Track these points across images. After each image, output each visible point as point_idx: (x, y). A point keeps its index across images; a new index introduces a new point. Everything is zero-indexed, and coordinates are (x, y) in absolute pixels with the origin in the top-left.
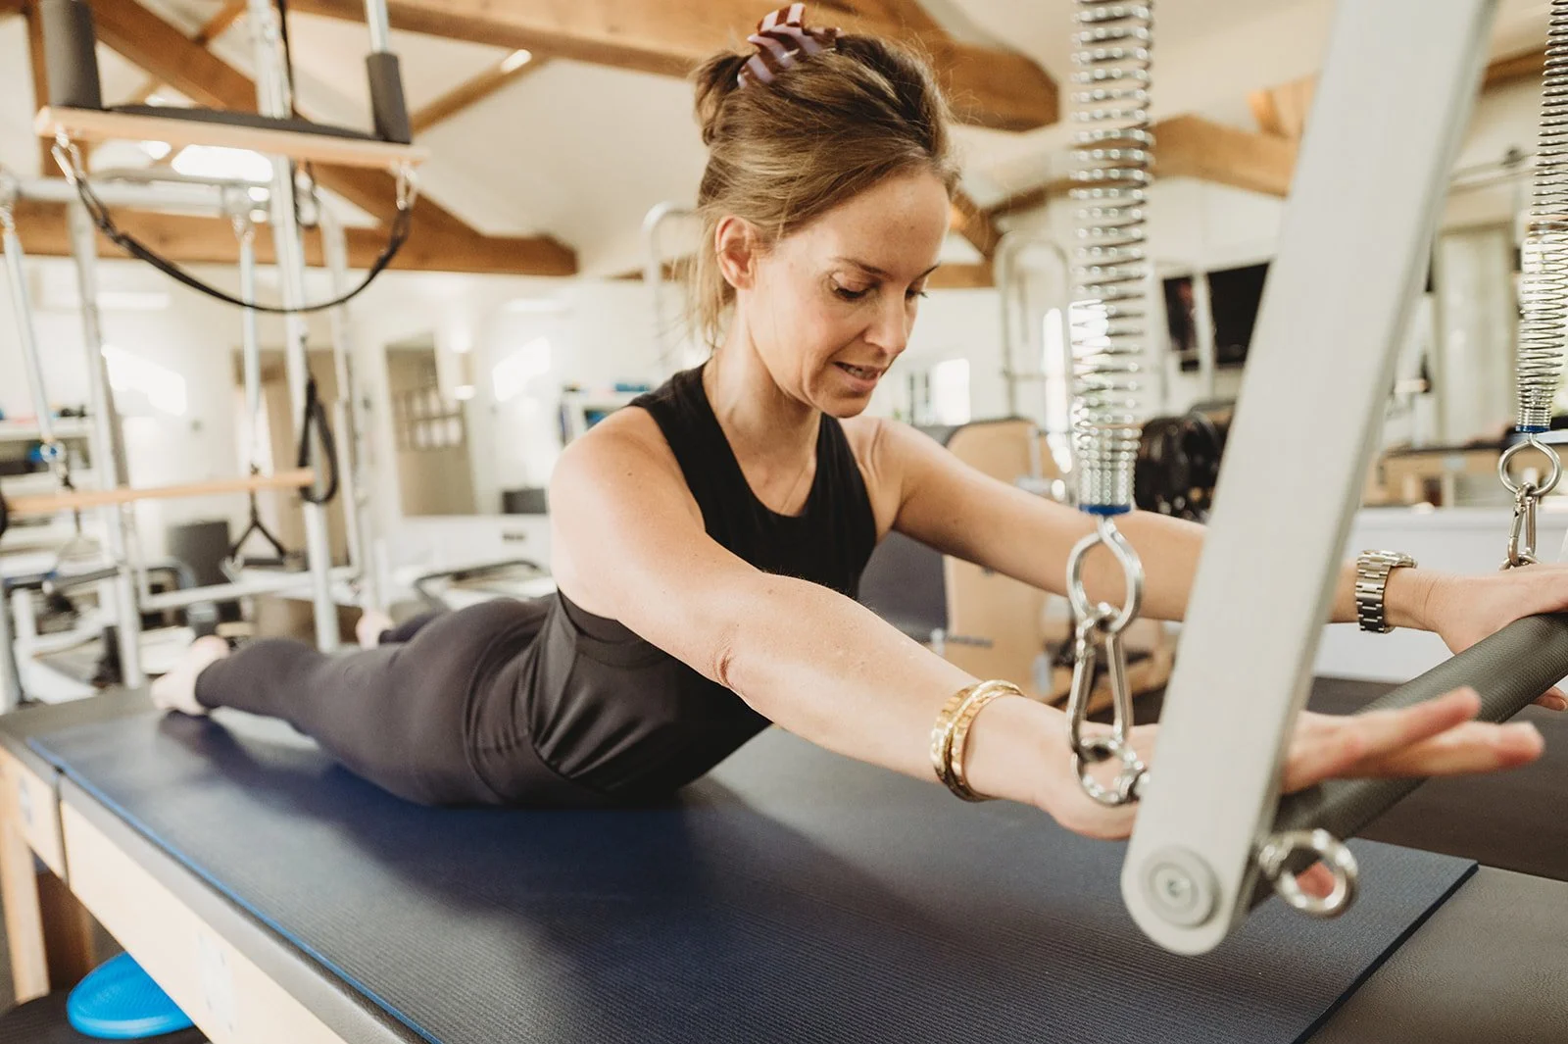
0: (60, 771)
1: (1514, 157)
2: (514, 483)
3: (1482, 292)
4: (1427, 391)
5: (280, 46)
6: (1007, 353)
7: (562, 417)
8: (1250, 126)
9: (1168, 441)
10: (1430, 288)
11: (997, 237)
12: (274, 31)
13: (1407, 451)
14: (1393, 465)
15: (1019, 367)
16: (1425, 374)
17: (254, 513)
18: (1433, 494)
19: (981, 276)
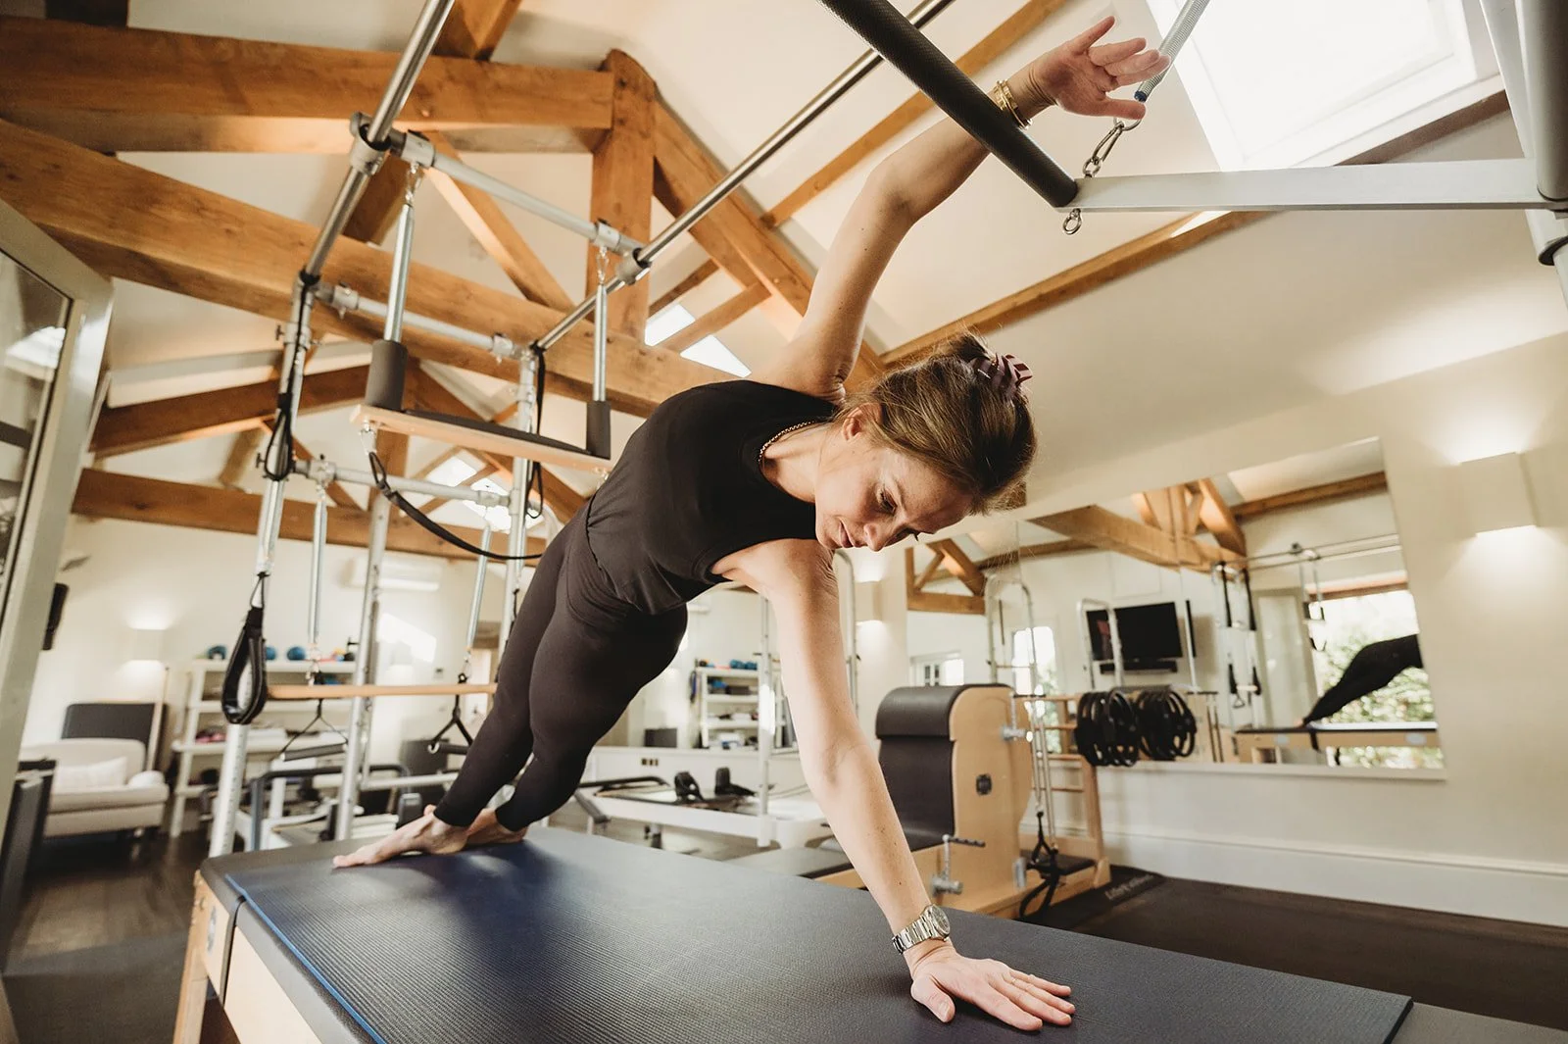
0: (242, 899)
1: (1296, 549)
2: (655, 725)
3: (1286, 636)
4: (1258, 692)
5: (536, 407)
6: (992, 650)
7: (693, 682)
8: (1138, 519)
9: (1100, 707)
10: (1253, 627)
11: (983, 581)
12: (533, 398)
13: (1248, 730)
14: (1240, 737)
15: (999, 660)
16: (1256, 682)
17: (456, 711)
18: (1268, 756)
19: (975, 604)
